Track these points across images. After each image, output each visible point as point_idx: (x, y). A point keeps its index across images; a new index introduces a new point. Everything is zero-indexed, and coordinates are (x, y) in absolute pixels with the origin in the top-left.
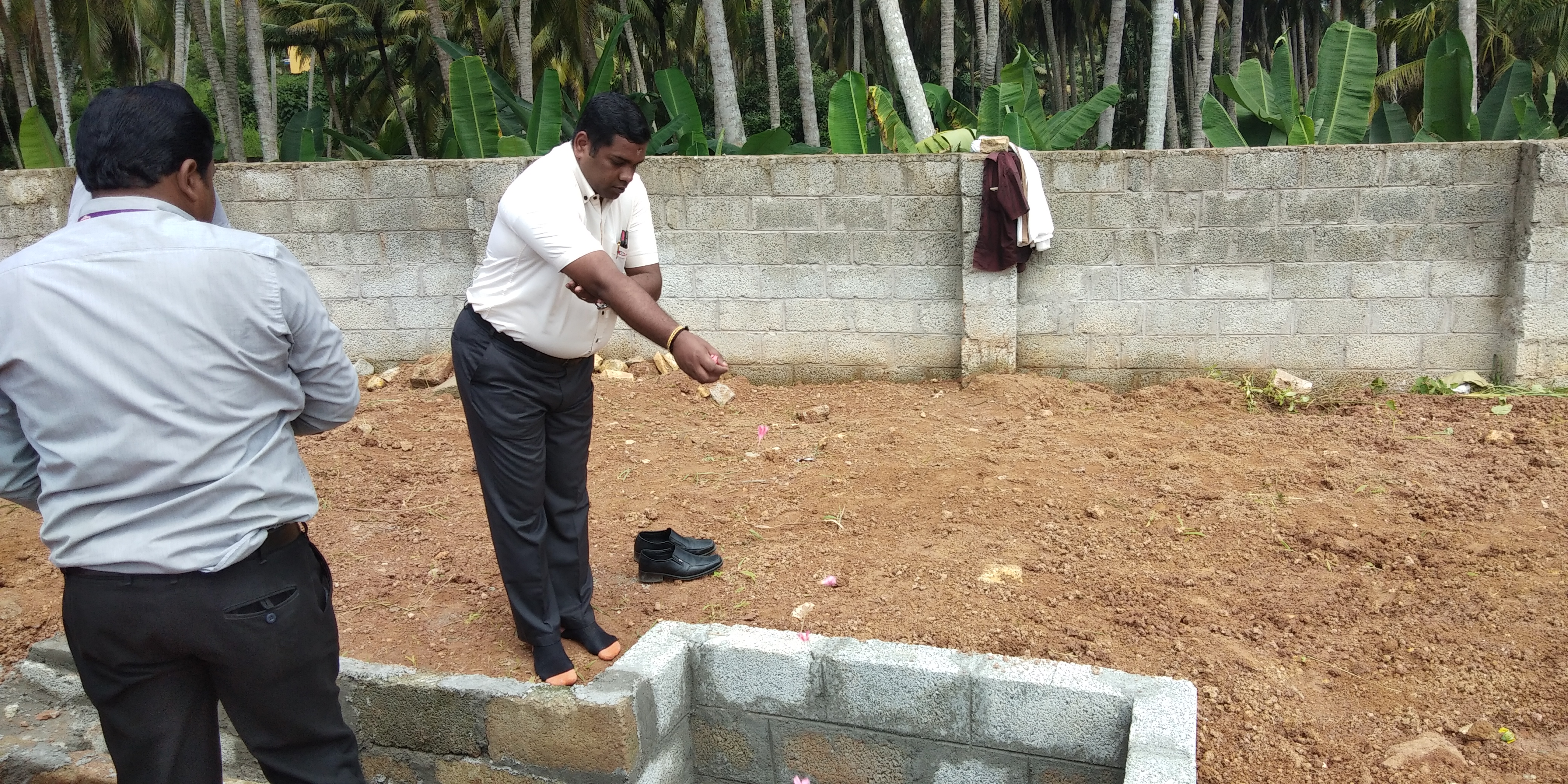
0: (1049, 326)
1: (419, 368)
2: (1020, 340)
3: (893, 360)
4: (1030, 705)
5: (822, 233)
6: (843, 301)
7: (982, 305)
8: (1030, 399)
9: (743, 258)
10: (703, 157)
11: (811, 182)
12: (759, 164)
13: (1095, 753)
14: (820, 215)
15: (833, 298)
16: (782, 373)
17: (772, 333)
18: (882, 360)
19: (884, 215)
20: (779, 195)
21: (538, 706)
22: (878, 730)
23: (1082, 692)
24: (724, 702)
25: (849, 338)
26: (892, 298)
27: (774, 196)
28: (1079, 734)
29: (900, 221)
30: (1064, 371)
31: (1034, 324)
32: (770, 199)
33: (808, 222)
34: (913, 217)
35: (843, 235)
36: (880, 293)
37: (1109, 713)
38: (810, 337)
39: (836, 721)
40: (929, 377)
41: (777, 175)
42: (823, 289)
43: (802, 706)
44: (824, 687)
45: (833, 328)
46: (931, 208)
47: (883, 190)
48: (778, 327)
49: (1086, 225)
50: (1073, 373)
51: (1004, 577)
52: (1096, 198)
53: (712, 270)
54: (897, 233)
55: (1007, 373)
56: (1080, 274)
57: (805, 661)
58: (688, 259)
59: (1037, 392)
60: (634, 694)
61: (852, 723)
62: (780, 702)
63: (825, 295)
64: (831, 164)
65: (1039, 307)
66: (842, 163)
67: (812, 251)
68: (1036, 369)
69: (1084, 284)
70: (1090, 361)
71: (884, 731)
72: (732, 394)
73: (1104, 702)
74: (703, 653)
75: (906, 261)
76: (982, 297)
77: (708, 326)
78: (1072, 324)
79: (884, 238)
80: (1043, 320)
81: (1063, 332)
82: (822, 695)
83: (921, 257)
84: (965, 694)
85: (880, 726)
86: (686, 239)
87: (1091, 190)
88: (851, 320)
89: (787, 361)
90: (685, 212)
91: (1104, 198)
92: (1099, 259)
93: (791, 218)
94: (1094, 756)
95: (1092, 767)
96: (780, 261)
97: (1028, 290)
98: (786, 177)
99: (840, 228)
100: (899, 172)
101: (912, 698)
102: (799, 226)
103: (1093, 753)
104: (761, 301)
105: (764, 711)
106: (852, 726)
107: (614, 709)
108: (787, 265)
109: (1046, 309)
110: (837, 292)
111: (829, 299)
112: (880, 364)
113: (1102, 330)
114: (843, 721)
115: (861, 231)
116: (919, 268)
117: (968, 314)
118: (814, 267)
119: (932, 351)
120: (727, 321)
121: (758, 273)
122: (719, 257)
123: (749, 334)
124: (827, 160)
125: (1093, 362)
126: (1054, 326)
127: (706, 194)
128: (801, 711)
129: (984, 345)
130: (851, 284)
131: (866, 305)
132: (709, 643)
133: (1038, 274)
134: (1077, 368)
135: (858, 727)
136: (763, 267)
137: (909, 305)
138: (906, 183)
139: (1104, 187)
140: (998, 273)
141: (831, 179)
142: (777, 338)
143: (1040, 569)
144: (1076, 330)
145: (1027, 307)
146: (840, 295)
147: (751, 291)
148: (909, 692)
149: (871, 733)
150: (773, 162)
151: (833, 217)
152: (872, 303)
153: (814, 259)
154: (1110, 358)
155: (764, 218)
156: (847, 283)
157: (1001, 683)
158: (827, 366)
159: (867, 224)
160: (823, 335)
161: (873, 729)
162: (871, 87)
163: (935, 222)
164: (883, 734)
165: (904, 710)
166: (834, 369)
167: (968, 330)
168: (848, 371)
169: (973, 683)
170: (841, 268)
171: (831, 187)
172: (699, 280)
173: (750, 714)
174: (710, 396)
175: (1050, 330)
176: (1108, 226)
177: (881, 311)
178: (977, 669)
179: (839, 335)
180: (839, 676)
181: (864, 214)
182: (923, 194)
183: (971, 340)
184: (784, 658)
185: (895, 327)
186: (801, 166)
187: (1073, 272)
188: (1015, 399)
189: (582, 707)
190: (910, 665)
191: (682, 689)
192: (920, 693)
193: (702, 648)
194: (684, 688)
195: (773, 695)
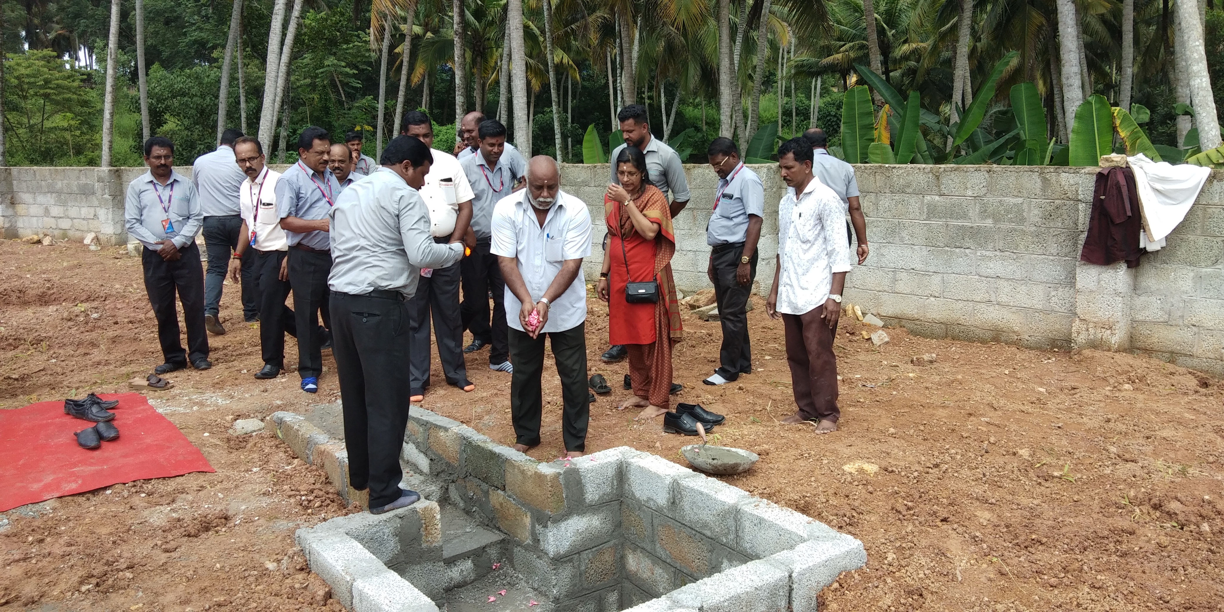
0: (1161, 316)
1: (696, 297)
2: (1135, 325)
3: (1025, 330)
5: (975, 225)
6: (988, 279)
7: (1091, 291)
8: (1120, 374)
9: (915, 241)
10: (892, 166)
11: (969, 186)
12: (931, 171)
14: (974, 211)
15: (980, 276)
16: (938, 330)
17: (932, 299)
18: (1016, 329)
19: (1025, 214)
20: (944, 195)
21: (522, 468)
23: (787, 530)
24: (634, 497)
25: (992, 308)
26: (1026, 280)
27: (941, 195)
29: (1037, 219)
30: (1173, 356)
31: (1147, 313)
32: (937, 198)
33: (965, 216)
34: (1048, 216)
35: (991, 228)
36: (1018, 275)
38: (961, 304)
39: (679, 521)
40: (1053, 347)
41: (944, 180)
42: (973, 269)
43: (665, 508)
44: (674, 498)
45: (978, 300)
46: (1064, 210)
47: (1025, 195)
48: (937, 295)
49: (1199, 232)
50: (1181, 359)
52: (1210, 211)
53: (892, 248)
54: (1034, 228)
55: (1109, 350)
56: (1192, 274)
57: (668, 481)
58: (876, 238)
59: (1130, 370)
60: (562, 472)
61: (686, 524)
62: (657, 503)
63: (974, 273)
64: (985, 173)
65: (1153, 299)
66: (994, 172)
67: (967, 239)
68: (1148, 351)
69: (1195, 283)
70: (1195, 351)
71: (699, 532)
72: (887, 339)
73: (793, 536)
75: (1041, 252)
76: (1092, 286)
77: (886, 288)
78: (1182, 317)
79: (1024, 233)
80: (1156, 311)
81: (1174, 323)
82: (673, 503)
83: (1053, 248)
84: (734, 518)
85: (698, 529)
86: (875, 224)
87: (1204, 203)
88: (993, 295)
89: (942, 321)
90: (876, 205)
91: (1217, 210)
92: (1209, 263)
93: (952, 212)
96: (942, 245)
97: (1144, 284)
98: (950, 182)
99: (989, 223)
100: (1039, 180)
101: (711, 514)
102: (957, 219)
104: (926, 274)
105: (650, 507)
107: (546, 476)
108: (947, 248)
109: (1159, 302)
110: (983, 271)
111: (977, 277)
112: (1014, 332)
113: (1210, 324)
114: (682, 522)
115: (1005, 226)
116: (1051, 258)
117: (1080, 298)
118: (967, 251)
119: (1058, 326)
120: (900, 287)
121: (925, 253)
122: (897, 239)
123: (915, 298)
124: (982, 169)
125: (1200, 351)
126: (1166, 317)
127: (892, 192)
128: (665, 511)
129: (1091, 325)
130: (995, 267)
131: (1005, 284)
132: (630, 460)
133: (1153, 271)
134: (1186, 355)
135: (688, 527)
136: (929, 248)
137: (1041, 287)
138: (1044, 190)
139: (1216, 200)
140: (1107, 267)
141: (984, 184)
142: (935, 303)
143: (892, 471)
144: (1186, 322)
145: (1142, 298)
146: (985, 275)
147: (919, 266)
148: (710, 510)
150: (942, 170)
151: (984, 213)
152: (1010, 283)
153: (968, 245)
154: (1217, 350)
155: (932, 212)
156: (992, 266)
158: (972, 328)
159: (1011, 221)
160: (971, 304)
161: (695, 530)
162: (1113, 108)
163: (1066, 222)
165: (708, 521)
166: (977, 331)
167: (1078, 311)
168: (988, 334)
169: (738, 511)
170: (988, 253)
171: (984, 190)
172: (882, 255)
173: (645, 507)
174: (870, 339)
175: (1162, 320)
176: (1219, 234)
177: (1018, 290)
178: (744, 504)
179: (983, 305)
180: (681, 493)
181: (1008, 212)
182: (1058, 199)
183: (1081, 320)
185: (1029, 303)
186: (962, 173)
187: (1185, 272)
188: (1104, 372)
189: (536, 472)
190: (712, 493)
191: (613, 483)
192: (715, 512)
193: (626, 463)
194: (615, 483)
195: (654, 498)
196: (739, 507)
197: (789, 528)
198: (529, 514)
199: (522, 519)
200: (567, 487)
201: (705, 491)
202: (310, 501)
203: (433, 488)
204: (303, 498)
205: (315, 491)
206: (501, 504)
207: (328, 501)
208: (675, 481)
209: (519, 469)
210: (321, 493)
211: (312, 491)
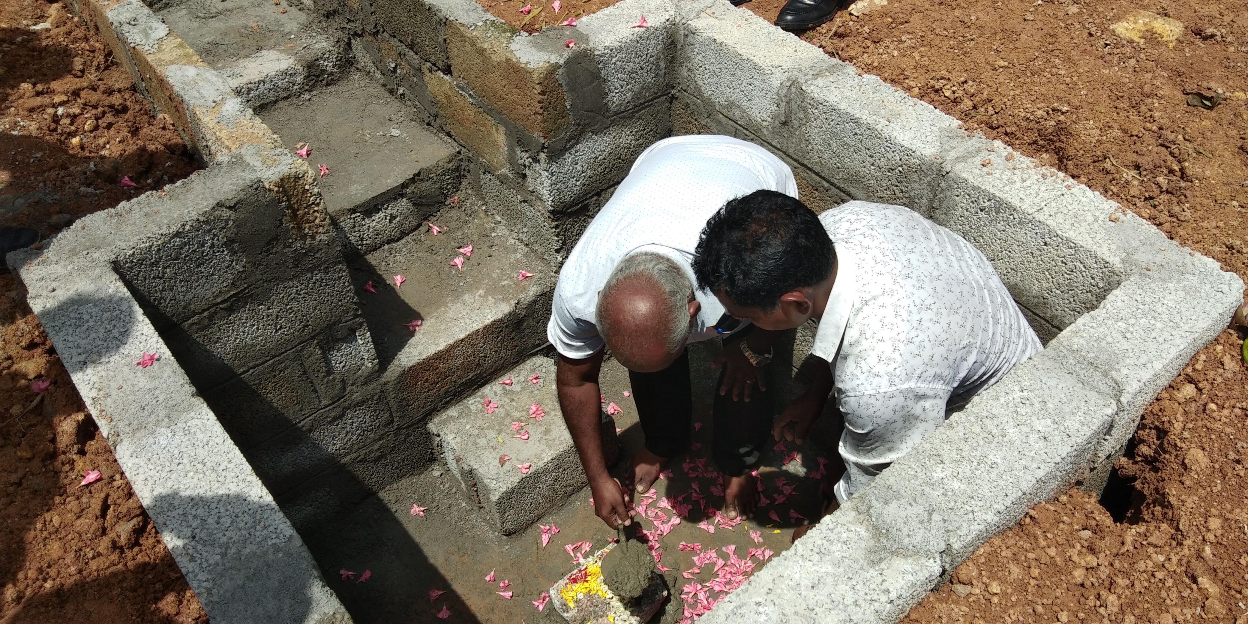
4: (1000, 226)
13: (1059, 313)
22: (832, 184)
23: (1068, 240)
24: (701, 95)
28: (1048, 285)
37: (1093, 278)
39: (796, 157)
43: (766, 127)
44: (788, 115)
51: (1152, 37)
57: (777, 80)
60: (562, 62)
61: (809, 166)
62: (749, 116)
71: (838, 188)
73: (1090, 262)
74: (686, 33)
82: (785, 124)
84: (930, 183)
85: (836, 181)
94: (1056, 316)
95: (1050, 326)
101: (873, 165)
103: (1057, 313)
105: (733, 118)
106: (810, 169)
107: (530, 73)
114: (801, 160)
128: (766, 133)
132: (695, 24)
135: (815, 173)
143: (1212, 36)
148: (871, 156)
149: (826, 185)
157: (974, 188)
161: (828, 181)
164: (837, 191)
165: (862, 174)
169: (943, 175)
173: (721, 116)
178: (959, 159)
180: (804, 110)
184: (756, 67)
189: (508, 60)
190: (881, 125)
191: (658, 67)
192: (883, 162)
193: (686, 27)
194: (663, 65)
195: (745, 104)
196: (947, 167)
197: (1072, 235)
198: (502, 129)
199: (490, 134)
200: (572, 89)
201: (864, 116)
202: (74, 118)
203: (324, 44)
204: (60, 110)
205: (83, 94)
206: (448, 97)
207: (109, 118)
208: (794, 82)
209: (473, 44)
210: (94, 97)
211: (76, 94)
